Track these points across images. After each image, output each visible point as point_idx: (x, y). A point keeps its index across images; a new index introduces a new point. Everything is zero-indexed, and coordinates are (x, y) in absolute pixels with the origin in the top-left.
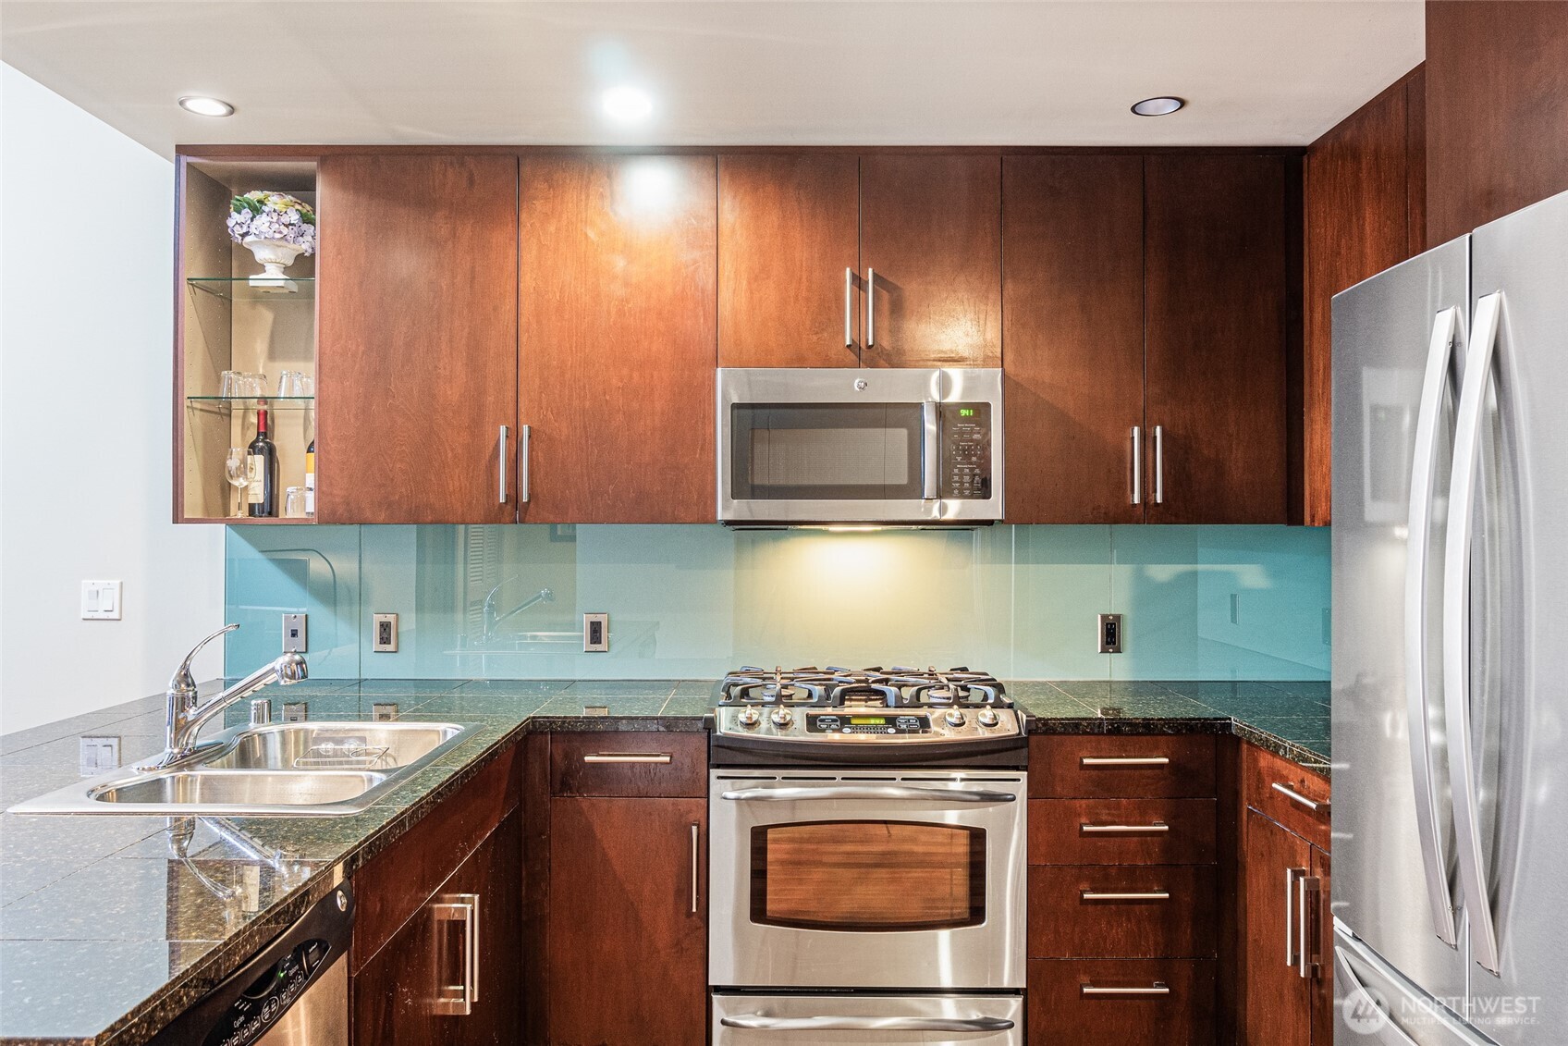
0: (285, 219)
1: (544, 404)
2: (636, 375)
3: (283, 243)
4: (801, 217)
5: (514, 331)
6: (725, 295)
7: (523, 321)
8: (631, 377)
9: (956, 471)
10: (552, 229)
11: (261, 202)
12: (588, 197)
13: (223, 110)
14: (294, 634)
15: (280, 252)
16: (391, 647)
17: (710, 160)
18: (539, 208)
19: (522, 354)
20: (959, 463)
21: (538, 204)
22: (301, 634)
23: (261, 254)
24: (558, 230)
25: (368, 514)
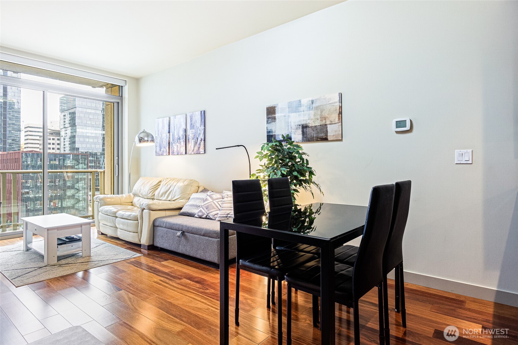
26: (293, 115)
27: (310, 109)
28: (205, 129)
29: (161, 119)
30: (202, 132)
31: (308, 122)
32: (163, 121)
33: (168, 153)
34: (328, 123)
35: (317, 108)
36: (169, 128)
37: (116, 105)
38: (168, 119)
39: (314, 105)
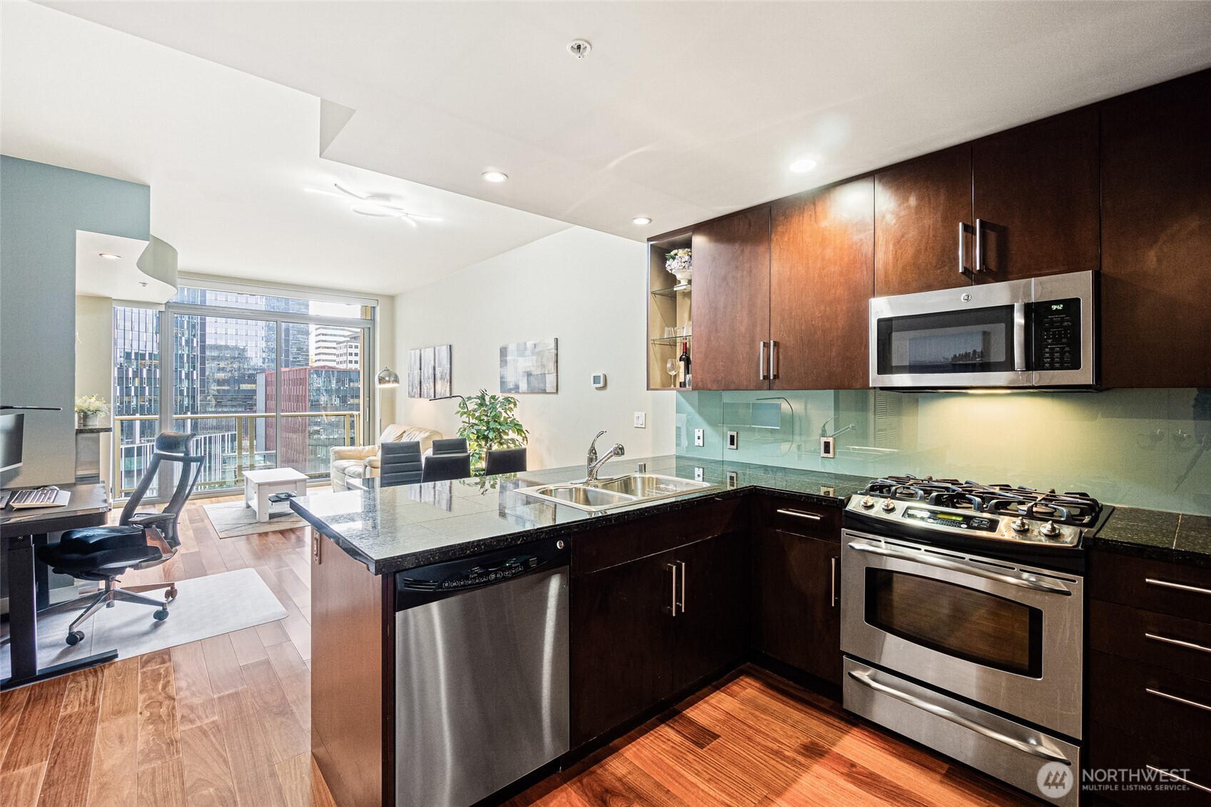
0: (683, 260)
1: (782, 328)
2: (828, 309)
3: (684, 270)
4: (929, 198)
5: (768, 294)
6: (880, 256)
7: (772, 288)
8: (825, 311)
9: (1047, 350)
10: (786, 239)
11: (676, 255)
12: (803, 217)
13: (647, 221)
14: (699, 438)
15: (684, 274)
16: (735, 447)
17: (871, 179)
18: (780, 230)
19: (772, 305)
20: (1050, 344)
21: (780, 229)
22: (701, 438)
23: (679, 277)
24: (789, 239)
25: (709, 386)
26: (521, 360)
27: (533, 354)
28: (451, 368)
29: (413, 352)
30: (449, 371)
31: (533, 369)
32: (415, 354)
33: (419, 395)
34: (546, 372)
35: (538, 354)
36: (421, 364)
37: (366, 331)
38: (418, 351)
39: (537, 350)
